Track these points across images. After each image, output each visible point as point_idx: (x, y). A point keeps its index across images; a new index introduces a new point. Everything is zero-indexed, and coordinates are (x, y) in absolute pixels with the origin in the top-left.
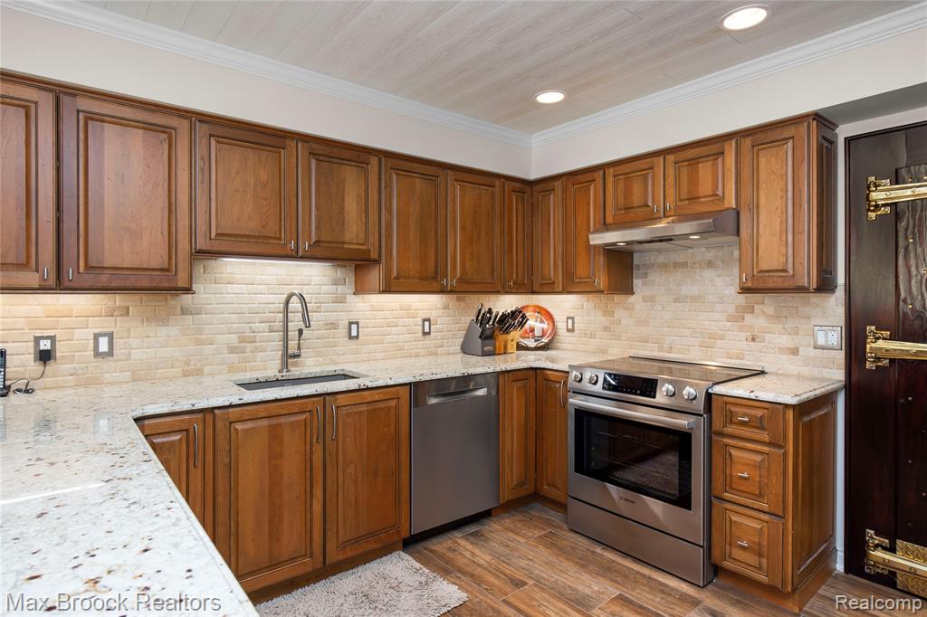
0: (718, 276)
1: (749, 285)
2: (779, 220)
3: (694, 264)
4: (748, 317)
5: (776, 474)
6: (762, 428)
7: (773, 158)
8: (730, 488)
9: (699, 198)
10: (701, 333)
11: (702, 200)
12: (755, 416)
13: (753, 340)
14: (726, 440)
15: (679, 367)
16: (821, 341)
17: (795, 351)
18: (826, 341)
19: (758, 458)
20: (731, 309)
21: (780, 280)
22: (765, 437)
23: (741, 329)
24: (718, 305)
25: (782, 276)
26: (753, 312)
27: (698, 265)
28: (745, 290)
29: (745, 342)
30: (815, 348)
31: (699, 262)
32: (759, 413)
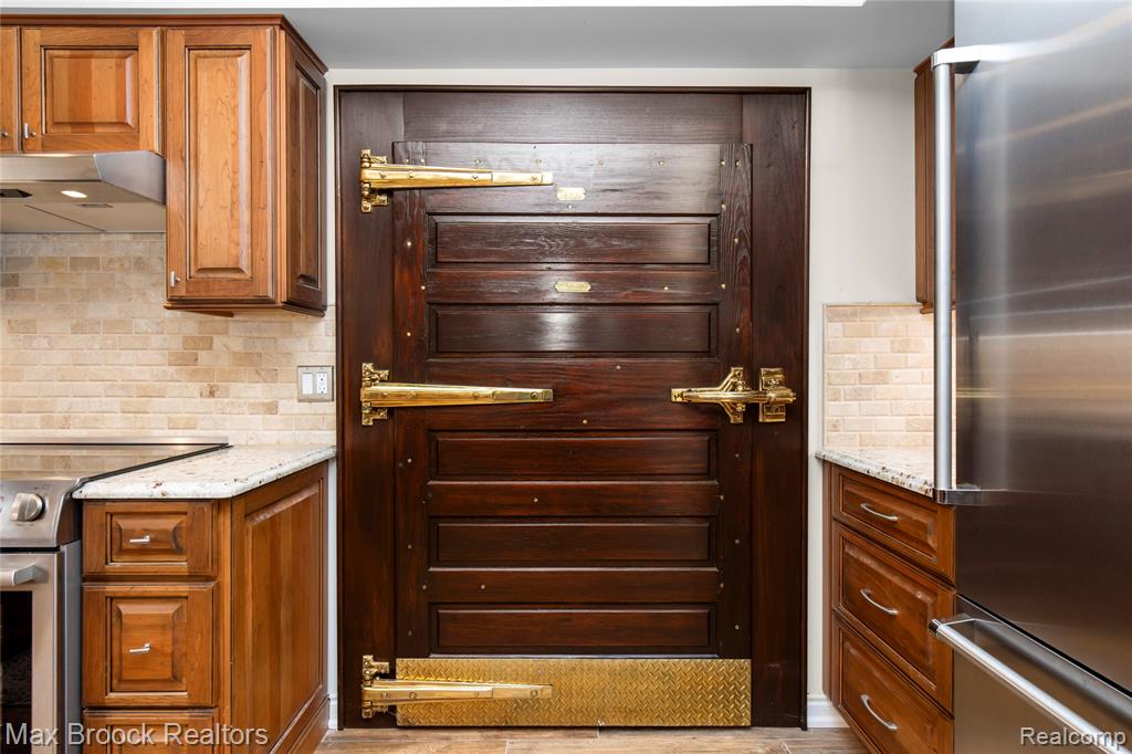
0: (154, 285)
1: (182, 292)
2: (230, 185)
3: (111, 261)
4: (202, 355)
5: (201, 633)
6: (178, 551)
7: (220, 75)
8: (120, 680)
9: (92, 124)
10: (123, 387)
11: (99, 130)
12: (164, 532)
13: (212, 394)
14: (112, 588)
15: (84, 452)
16: (307, 390)
17: (272, 408)
18: (315, 387)
19: (169, 609)
20: (176, 344)
21: (231, 285)
22: (181, 565)
23: (193, 376)
24: (153, 337)
25: (235, 280)
26: (210, 348)
27: (117, 265)
28: (177, 303)
29: (199, 400)
30: (300, 401)
31: (120, 259)
32: (169, 524)
